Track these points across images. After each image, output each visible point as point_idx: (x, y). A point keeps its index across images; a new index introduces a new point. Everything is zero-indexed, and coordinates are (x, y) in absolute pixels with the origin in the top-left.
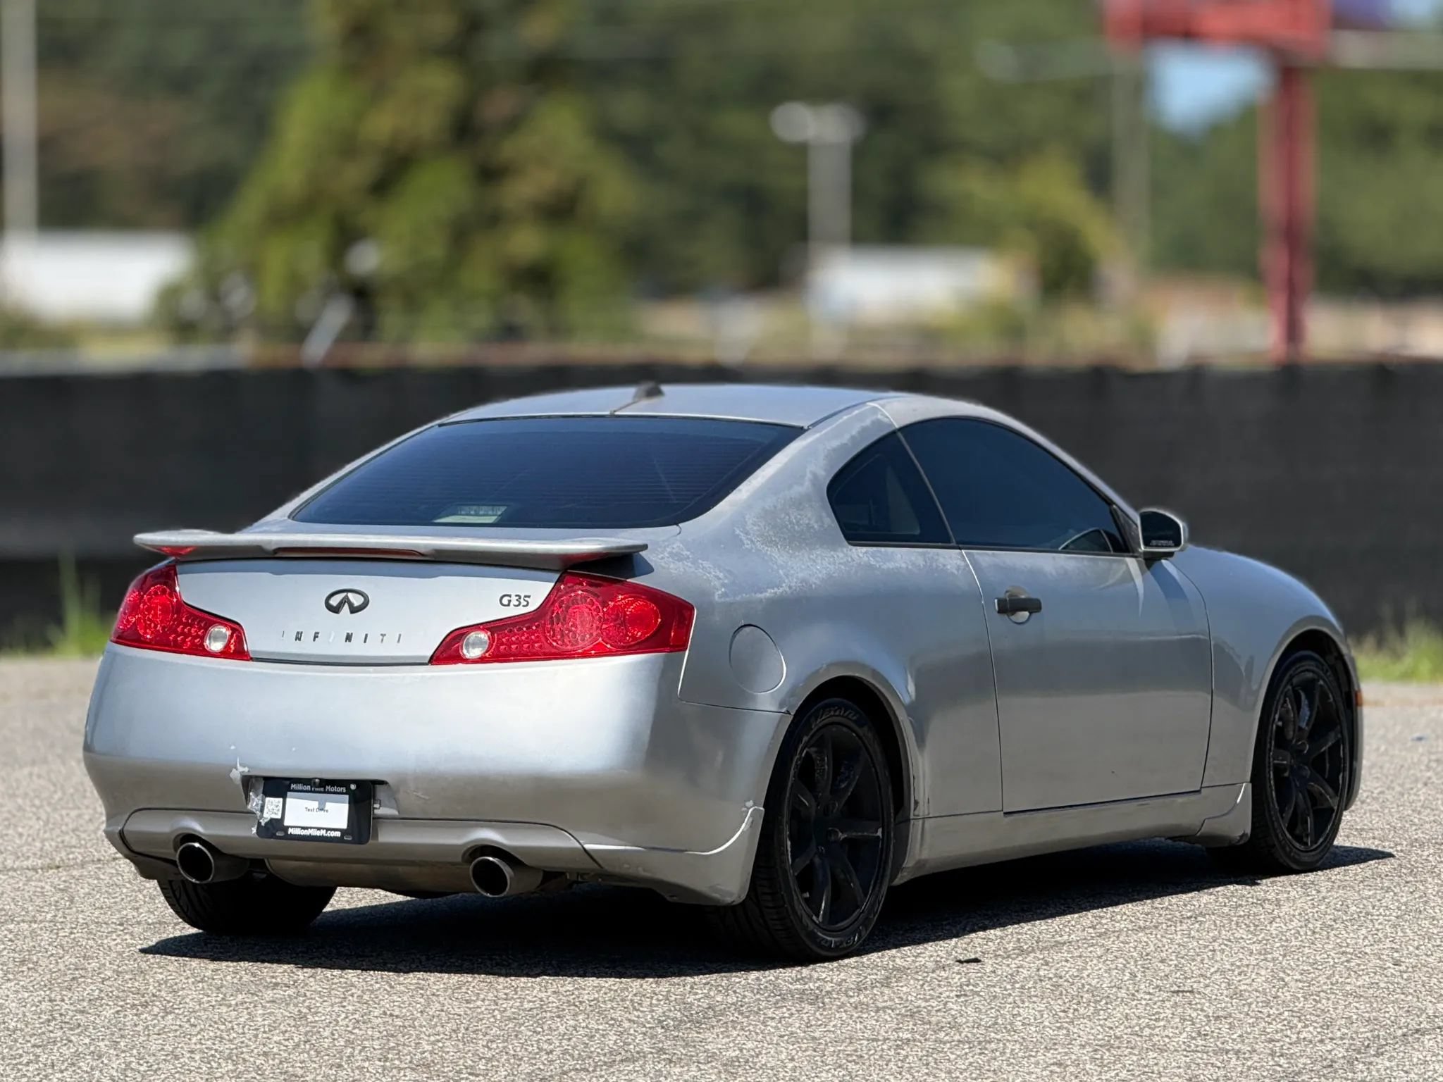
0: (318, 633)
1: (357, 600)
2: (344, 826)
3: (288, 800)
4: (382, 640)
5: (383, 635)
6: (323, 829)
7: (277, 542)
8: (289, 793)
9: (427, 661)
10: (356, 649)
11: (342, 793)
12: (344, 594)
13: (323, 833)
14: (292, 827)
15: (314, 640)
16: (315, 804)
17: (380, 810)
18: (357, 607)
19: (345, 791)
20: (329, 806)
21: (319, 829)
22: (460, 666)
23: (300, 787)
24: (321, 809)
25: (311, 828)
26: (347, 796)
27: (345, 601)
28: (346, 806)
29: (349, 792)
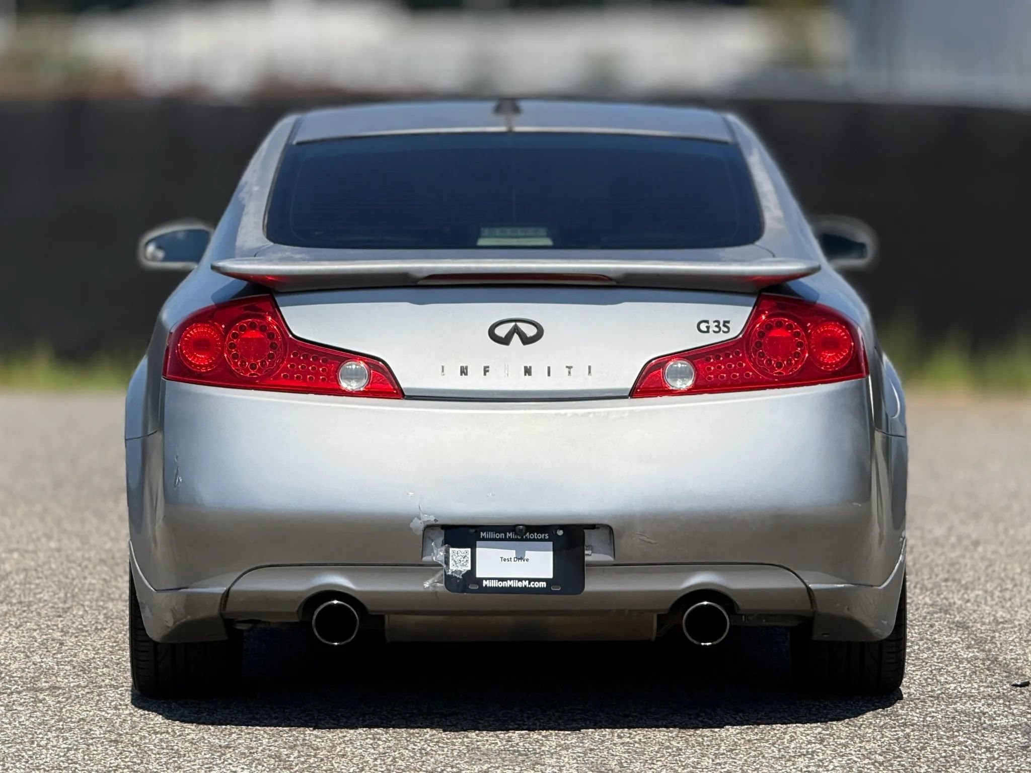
0: (488, 367)
1: (530, 331)
2: (550, 575)
3: (478, 550)
4: (569, 373)
5: (570, 368)
6: (525, 579)
7: (428, 269)
8: (478, 543)
9: (627, 394)
10: (538, 383)
11: (544, 540)
12: (513, 324)
13: (526, 583)
14: (486, 579)
15: (485, 374)
16: (512, 554)
17: (591, 557)
18: (531, 338)
19: (547, 537)
20: (528, 554)
21: (520, 580)
22: (665, 398)
23: (491, 535)
24: (520, 558)
25: (510, 579)
26: (551, 543)
27: (516, 330)
28: (551, 553)
29: (553, 538)
